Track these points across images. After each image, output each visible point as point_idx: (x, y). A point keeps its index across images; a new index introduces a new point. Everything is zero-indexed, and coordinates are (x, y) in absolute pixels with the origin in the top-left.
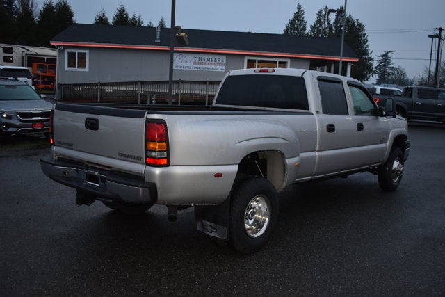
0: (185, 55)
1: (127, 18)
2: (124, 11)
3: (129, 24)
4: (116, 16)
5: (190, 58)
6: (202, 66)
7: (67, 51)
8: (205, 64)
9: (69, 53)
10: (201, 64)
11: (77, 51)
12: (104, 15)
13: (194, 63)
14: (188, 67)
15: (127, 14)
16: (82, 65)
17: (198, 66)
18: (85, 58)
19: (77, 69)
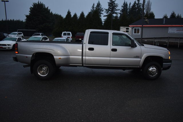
0: (173, 28)
1: (175, 16)
2: (174, 13)
3: (176, 18)
4: (171, 15)
5: (175, 29)
6: (180, 32)
7: (134, 28)
8: (181, 31)
9: (135, 29)
10: (179, 31)
11: (137, 28)
12: (166, 15)
13: (177, 31)
14: (174, 32)
15: (175, 15)
16: (138, 32)
17: (178, 32)
18: (139, 30)
19: (136, 34)
